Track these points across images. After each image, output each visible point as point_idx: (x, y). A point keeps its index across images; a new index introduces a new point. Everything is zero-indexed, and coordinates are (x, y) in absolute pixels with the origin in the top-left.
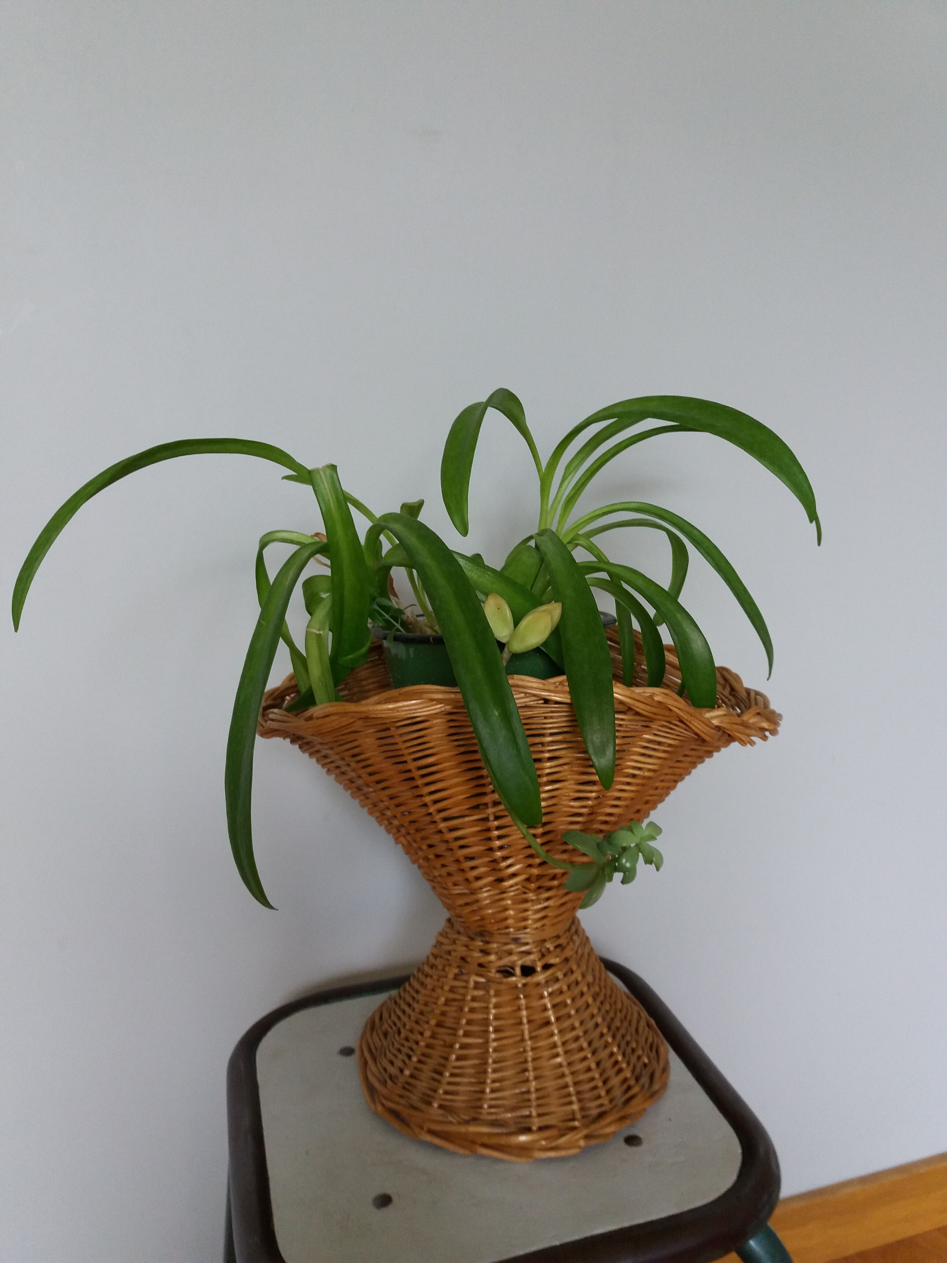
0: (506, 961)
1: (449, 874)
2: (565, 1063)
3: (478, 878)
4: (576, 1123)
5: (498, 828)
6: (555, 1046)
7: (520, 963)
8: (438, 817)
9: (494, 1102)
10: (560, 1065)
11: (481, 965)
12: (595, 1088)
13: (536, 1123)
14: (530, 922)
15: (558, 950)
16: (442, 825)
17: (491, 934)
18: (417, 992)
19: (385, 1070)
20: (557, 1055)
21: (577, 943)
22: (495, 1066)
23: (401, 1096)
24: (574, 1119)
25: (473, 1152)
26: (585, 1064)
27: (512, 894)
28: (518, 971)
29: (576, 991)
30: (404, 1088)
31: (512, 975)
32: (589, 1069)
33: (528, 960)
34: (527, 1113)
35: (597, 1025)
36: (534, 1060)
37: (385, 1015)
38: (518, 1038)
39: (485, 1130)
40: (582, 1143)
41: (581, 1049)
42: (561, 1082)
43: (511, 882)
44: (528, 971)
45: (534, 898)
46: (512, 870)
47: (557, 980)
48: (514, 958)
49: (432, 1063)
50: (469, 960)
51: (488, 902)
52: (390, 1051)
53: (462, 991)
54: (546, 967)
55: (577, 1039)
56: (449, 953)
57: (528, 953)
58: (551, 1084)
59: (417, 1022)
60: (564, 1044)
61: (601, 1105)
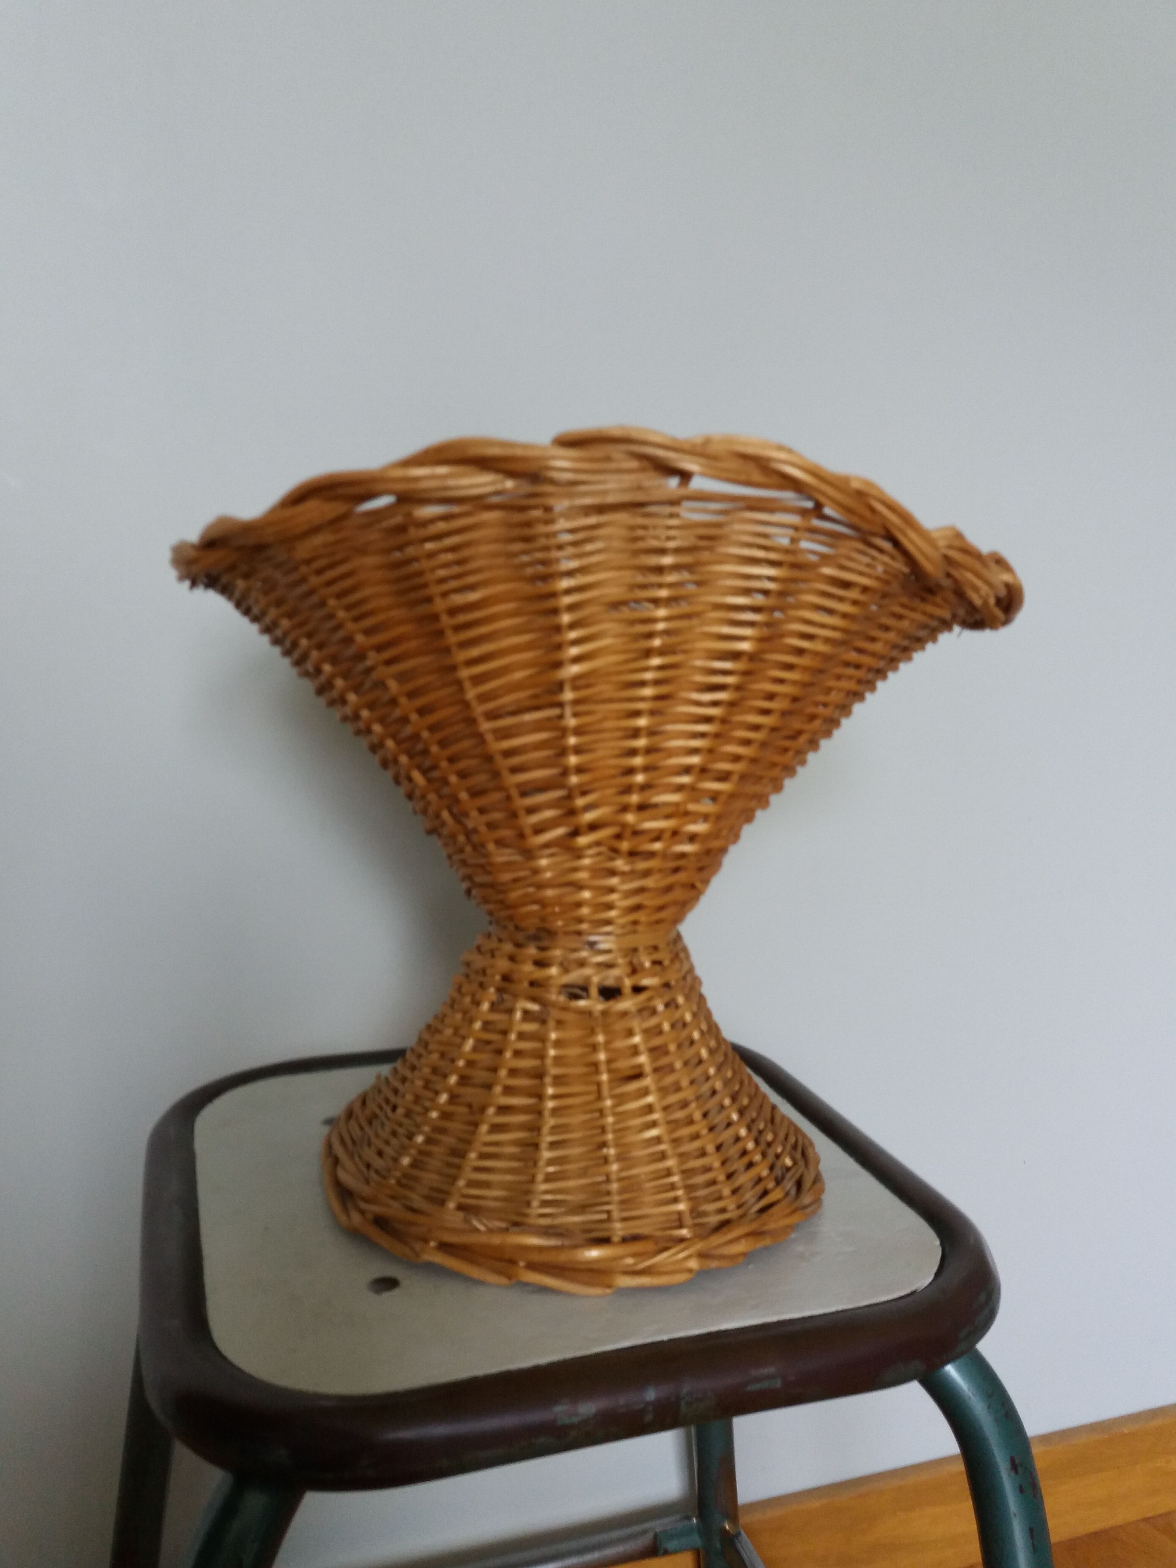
0: (575, 976)
2: (665, 1138)
3: (538, 830)
4: (684, 1232)
6: (650, 1110)
7: (595, 980)
8: (480, 712)
9: (549, 1197)
10: (658, 1141)
11: (534, 984)
13: (619, 1229)
14: (615, 912)
15: (657, 968)
16: (486, 727)
17: (551, 934)
19: (369, 1164)
20: (654, 1125)
21: (685, 967)
22: (553, 1138)
23: (395, 1196)
24: (680, 1226)
26: (697, 1145)
27: (591, 860)
28: (594, 991)
30: (399, 1184)
31: (585, 996)
32: (704, 1154)
33: (611, 977)
34: (603, 1215)
35: (715, 1092)
36: (617, 1130)
38: (592, 1096)
39: (534, 1241)
40: (693, 1264)
41: (690, 1121)
42: (660, 1166)
43: (590, 838)
44: (610, 993)
45: (627, 868)
46: (593, 815)
47: (655, 1012)
48: (587, 971)
49: (448, 1141)
50: (515, 978)
51: (550, 875)
52: (378, 1138)
53: (502, 1027)
54: (637, 990)
55: (684, 1104)
56: (483, 973)
57: (611, 966)
58: (644, 1170)
60: (665, 1108)
61: (723, 1210)
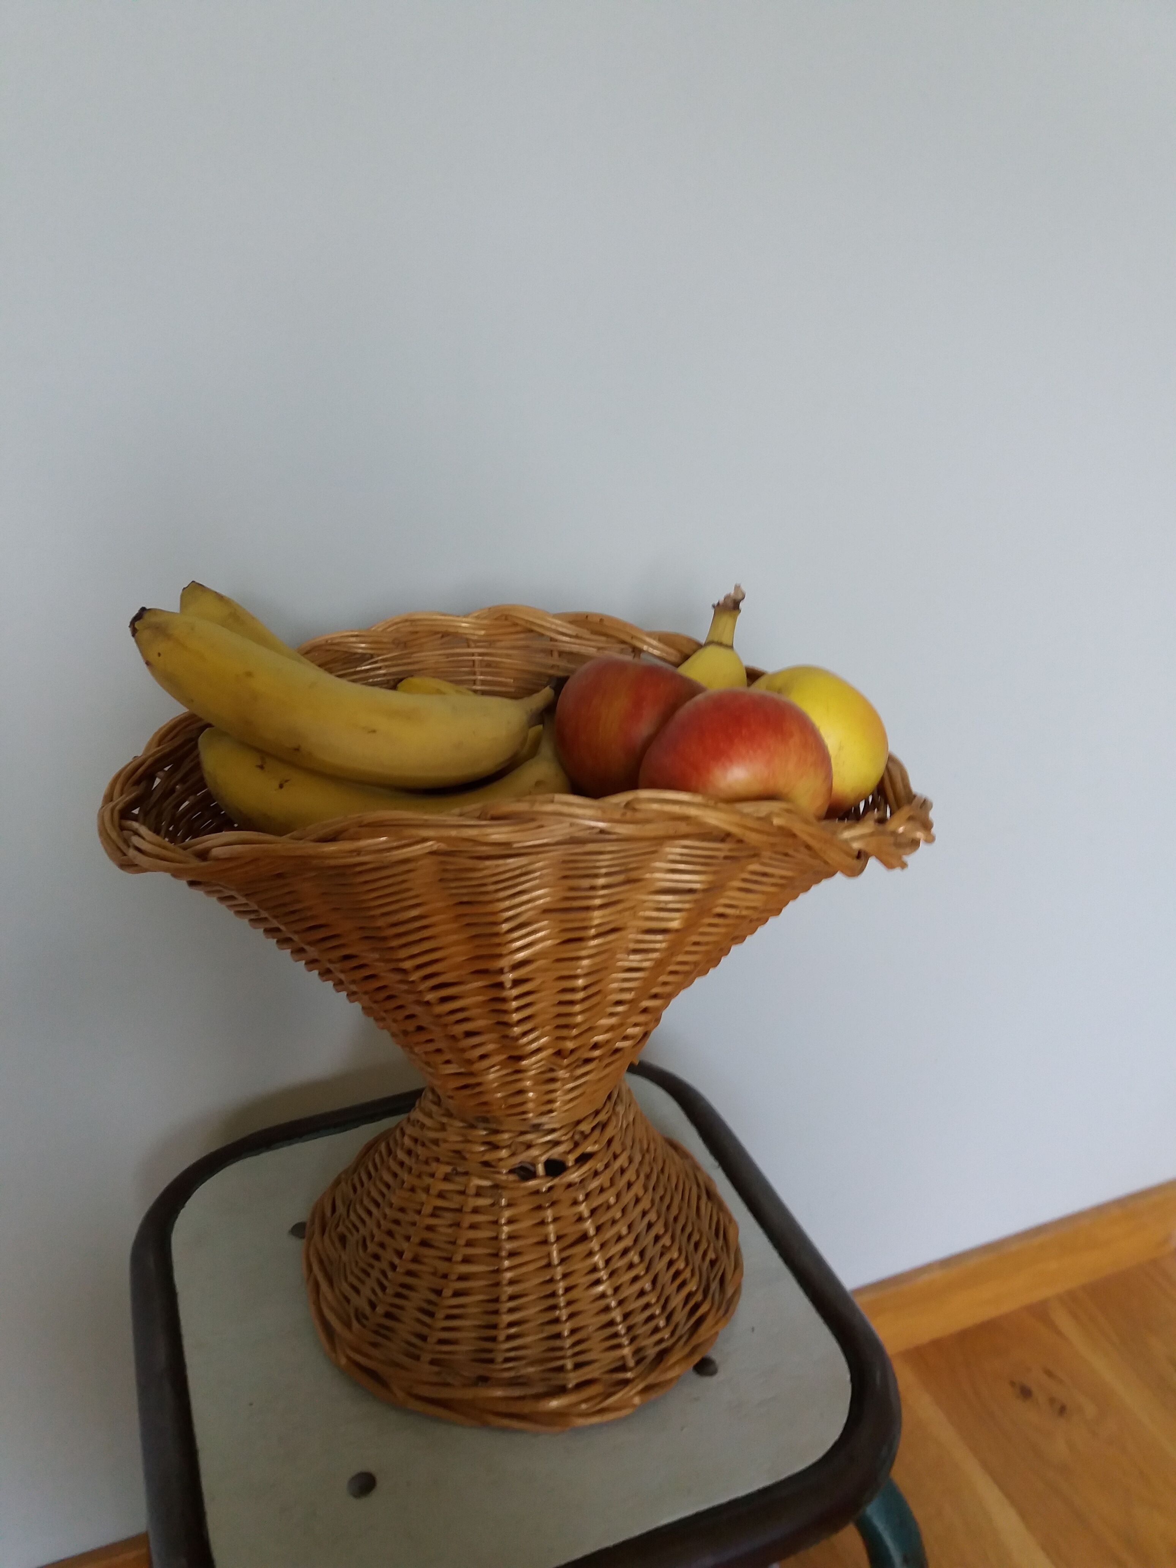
0: (524, 1157)
1: (439, 1051)
2: (610, 1292)
3: (483, 1057)
4: (629, 1375)
5: (517, 998)
6: (595, 1269)
7: (544, 1158)
8: (423, 986)
9: (510, 1354)
10: (603, 1296)
11: (486, 1164)
12: (652, 1317)
13: (572, 1379)
14: (558, 1104)
15: (597, 1132)
16: (430, 997)
17: (500, 1121)
18: (388, 1186)
19: (348, 1301)
20: (598, 1282)
21: (622, 1113)
22: (511, 1304)
23: (375, 1345)
24: (623, 1368)
25: (485, 1425)
26: (637, 1287)
27: (533, 1072)
28: (540, 1169)
29: (622, 1183)
30: (376, 1332)
31: (533, 1175)
32: (642, 1293)
33: (556, 1153)
34: (559, 1363)
35: (650, 1226)
36: (567, 1290)
37: (341, 1209)
38: (544, 1262)
40: (637, 1400)
41: (631, 1266)
42: (604, 1318)
43: (534, 1059)
44: (555, 1168)
45: (565, 1075)
46: (535, 1046)
47: (596, 1174)
48: (535, 1152)
49: (417, 1299)
50: (468, 1156)
51: (496, 1085)
52: (352, 1273)
53: (458, 1198)
54: (581, 1159)
55: (625, 1252)
56: (436, 1142)
57: (556, 1143)
58: (591, 1322)
59: (390, 1233)
60: (608, 1262)
61: (661, 1341)
